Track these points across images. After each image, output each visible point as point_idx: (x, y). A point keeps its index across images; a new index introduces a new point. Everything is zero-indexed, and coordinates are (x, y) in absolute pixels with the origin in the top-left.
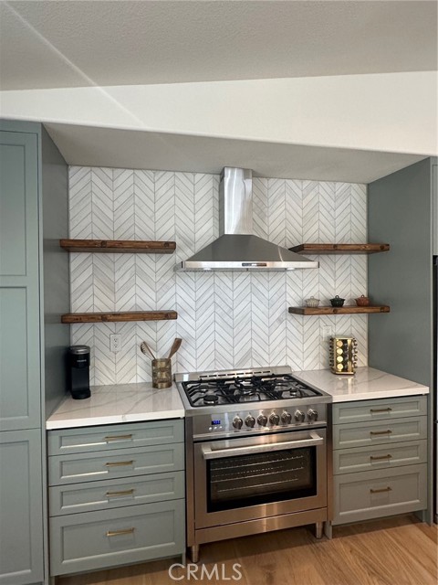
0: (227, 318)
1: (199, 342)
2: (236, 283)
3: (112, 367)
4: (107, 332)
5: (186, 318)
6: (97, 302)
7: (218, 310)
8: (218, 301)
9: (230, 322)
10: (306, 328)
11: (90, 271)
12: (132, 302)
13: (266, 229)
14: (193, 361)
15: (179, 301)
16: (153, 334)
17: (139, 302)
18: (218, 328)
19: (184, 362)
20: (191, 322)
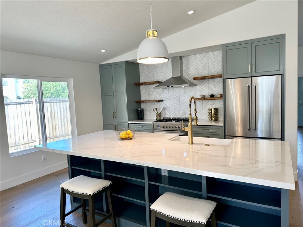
0: (178, 102)
1: (170, 109)
2: (180, 91)
3: (150, 114)
4: (148, 105)
5: (166, 102)
6: (146, 98)
7: (175, 100)
8: (175, 97)
9: (179, 103)
10: (204, 105)
11: (144, 90)
12: (153, 98)
13: (189, 73)
14: (169, 114)
15: (165, 97)
16: (159, 106)
17: (155, 97)
18: (175, 105)
19: (166, 114)
20: (168, 103)
